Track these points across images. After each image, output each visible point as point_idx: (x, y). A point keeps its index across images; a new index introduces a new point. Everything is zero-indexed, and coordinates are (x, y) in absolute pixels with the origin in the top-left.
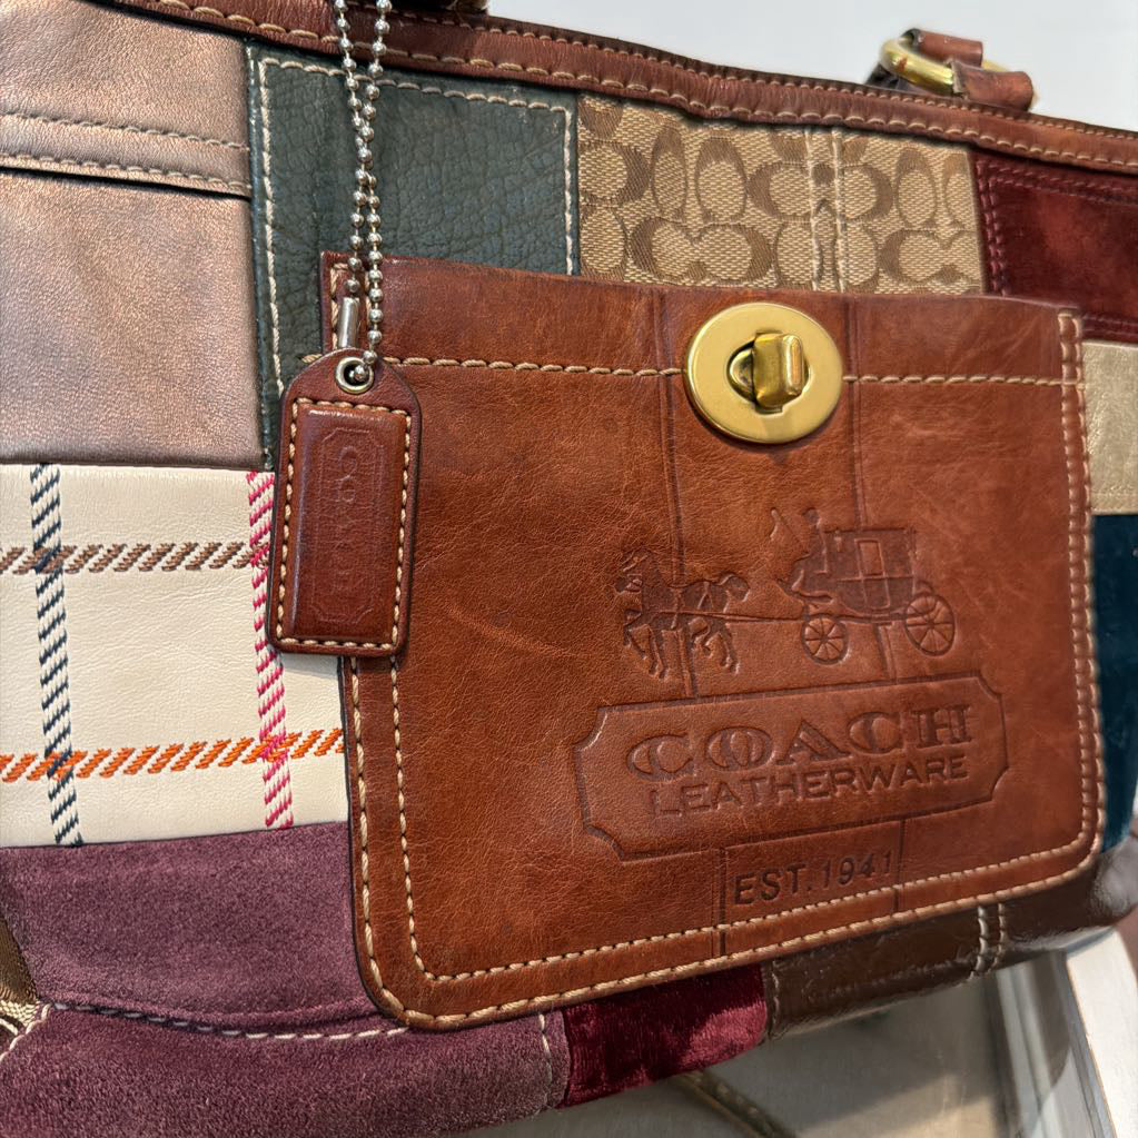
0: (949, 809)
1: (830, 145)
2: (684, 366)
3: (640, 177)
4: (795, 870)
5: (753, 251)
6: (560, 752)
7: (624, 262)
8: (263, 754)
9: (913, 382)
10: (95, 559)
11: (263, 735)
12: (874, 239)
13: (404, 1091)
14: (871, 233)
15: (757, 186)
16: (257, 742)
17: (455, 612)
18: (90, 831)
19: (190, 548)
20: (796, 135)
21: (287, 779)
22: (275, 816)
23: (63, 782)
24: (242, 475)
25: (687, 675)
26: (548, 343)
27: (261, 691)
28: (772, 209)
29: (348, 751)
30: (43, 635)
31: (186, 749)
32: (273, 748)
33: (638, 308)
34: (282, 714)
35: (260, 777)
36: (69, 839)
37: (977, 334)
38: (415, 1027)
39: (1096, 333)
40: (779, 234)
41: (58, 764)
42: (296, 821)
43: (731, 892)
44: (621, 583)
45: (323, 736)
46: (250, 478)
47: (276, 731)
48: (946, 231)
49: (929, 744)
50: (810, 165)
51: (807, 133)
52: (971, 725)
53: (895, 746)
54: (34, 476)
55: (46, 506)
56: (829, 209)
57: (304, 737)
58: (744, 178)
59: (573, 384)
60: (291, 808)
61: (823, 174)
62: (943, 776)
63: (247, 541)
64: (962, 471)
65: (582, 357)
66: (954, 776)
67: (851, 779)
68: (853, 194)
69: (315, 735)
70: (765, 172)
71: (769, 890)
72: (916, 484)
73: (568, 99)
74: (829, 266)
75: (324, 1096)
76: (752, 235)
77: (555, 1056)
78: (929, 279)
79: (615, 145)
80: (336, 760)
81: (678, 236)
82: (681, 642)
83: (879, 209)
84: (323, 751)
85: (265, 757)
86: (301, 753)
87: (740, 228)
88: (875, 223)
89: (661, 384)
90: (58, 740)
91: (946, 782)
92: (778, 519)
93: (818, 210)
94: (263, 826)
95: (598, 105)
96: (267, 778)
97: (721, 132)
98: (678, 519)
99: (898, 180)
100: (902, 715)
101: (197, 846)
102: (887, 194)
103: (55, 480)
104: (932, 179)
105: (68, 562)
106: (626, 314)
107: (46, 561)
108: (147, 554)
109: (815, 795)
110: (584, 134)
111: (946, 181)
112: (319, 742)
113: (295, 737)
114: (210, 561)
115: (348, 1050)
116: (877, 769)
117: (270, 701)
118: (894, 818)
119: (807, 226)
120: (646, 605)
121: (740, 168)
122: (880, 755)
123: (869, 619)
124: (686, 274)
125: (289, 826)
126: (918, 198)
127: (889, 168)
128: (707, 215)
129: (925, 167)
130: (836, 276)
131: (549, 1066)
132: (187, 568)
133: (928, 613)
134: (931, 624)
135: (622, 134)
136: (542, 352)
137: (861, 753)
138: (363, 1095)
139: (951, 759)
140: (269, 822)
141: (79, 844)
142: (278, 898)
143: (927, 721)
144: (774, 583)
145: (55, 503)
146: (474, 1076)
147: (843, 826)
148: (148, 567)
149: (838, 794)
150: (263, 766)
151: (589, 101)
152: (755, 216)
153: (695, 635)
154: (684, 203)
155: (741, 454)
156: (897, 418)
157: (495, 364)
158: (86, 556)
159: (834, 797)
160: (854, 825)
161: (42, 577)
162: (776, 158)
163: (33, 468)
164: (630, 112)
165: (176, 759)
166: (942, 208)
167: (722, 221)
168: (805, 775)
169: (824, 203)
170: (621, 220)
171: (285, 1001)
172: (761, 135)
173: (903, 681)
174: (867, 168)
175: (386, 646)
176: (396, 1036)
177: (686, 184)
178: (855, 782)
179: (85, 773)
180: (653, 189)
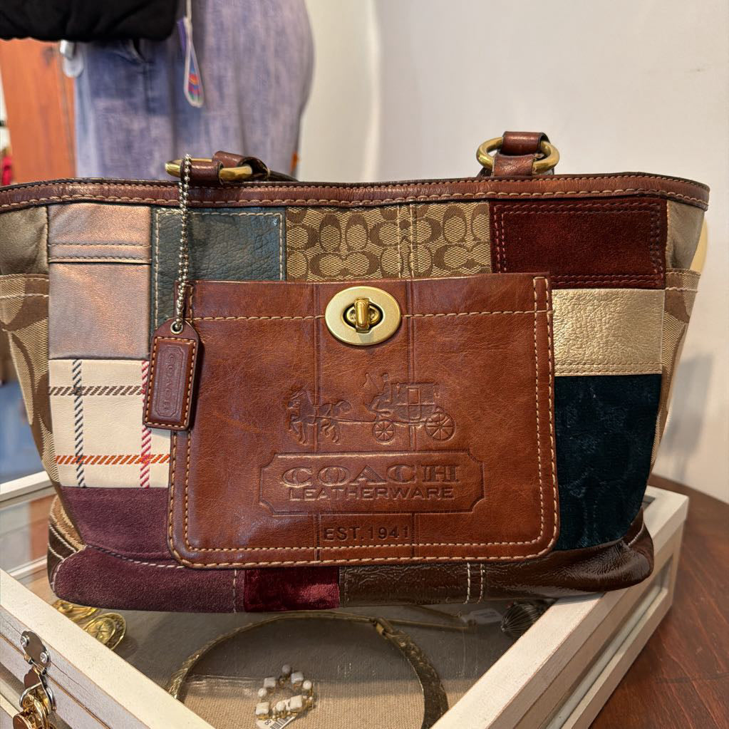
0: (442, 512)
1: (409, 211)
2: (324, 314)
3: (314, 238)
4: (354, 529)
5: (370, 261)
6: (255, 470)
7: (307, 273)
8: (141, 461)
9: (440, 316)
10: (91, 391)
11: (142, 454)
12: (430, 251)
13: (175, 589)
14: (429, 249)
15: (373, 235)
16: (140, 457)
17: (215, 413)
18: (88, 483)
19: (122, 388)
20: (393, 209)
21: (148, 470)
22: (143, 483)
23: (80, 466)
24: (140, 362)
25: (316, 443)
26: (263, 308)
27: (143, 439)
28: (380, 243)
29: (171, 462)
30: (76, 416)
31: (117, 457)
32: (145, 459)
33: (307, 291)
34: (149, 447)
35: (140, 468)
36: (82, 485)
37: (472, 293)
38: (186, 566)
39: (557, 285)
40: (383, 253)
41: (79, 459)
42: (151, 486)
43: (321, 534)
44: (289, 404)
45: (163, 456)
46: (143, 363)
47: (147, 453)
48: (470, 242)
49: (429, 480)
50: (398, 221)
51: (398, 207)
52: (457, 474)
53: (410, 480)
54: (74, 363)
55: (77, 374)
56: (407, 240)
57: (156, 456)
58: (367, 231)
59: (274, 323)
60: (149, 481)
61: (405, 225)
62: (437, 496)
63: (141, 385)
64: (465, 356)
65: (279, 313)
66: (443, 496)
67: (385, 492)
68: (422, 231)
69: (160, 456)
70: (377, 227)
71: (341, 535)
72: (441, 363)
73: (282, 210)
74: (406, 265)
75: (150, 585)
76: (370, 256)
77: (238, 586)
78: (460, 267)
79: (303, 226)
80: (166, 465)
81: (337, 259)
82: (316, 429)
83: (433, 237)
84: (162, 462)
85: (142, 462)
86: (154, 462)
87: (363, 253)
88: (430, 245)
89: (315, 322)
90: (79, 451)
91: (439, 499)
92: (368, 379)
93: (402, 241)
94: (139, 486)
95: (295, 211)
96: (142, 469)
97: (357, 212)
98: (319, 378)
99: (444, 223)
100: (416, 467)
101: (119, 491)
102: (437, 230)
103: (80, 365)
104: (464, 220)
105: (84, 392)
106: (301, 294)
107: (77, 392)
108: (108, 390)
109: (366, 497)
110: (289, 223)
111: (473, 218)
112: (161, 458)
113: (153, 456)
114: (128, 393)
115: (164, 571)
116: (399, 489)
117: (146, 443)
118: (408, 512)
119: (396, 249)
120: (301, 413)
121: (366, 227)
122: (401, 483)
123: (407, 423)
124: (339, 274)
125: (148, 487)
126: (455, 229)
127: (439, 218)
128: (349, 249)
129: (460, 214)
130: (410, 270)
131: (234, 590)
132: (121, 394)
133: (439, 421)
134: (441, 426)
135: (305, 221)
136: (260, 312)
137: (392, 482)
138: (162, 587)
139: (443, 489)
140: (142, 485)
141: (84, 487)
142: (142, 512)
143: (430, 471)
144: (362, 406)
145: (79, 372)
146: (202, 587)
147: (379, 512)
148: (108, 394)
149: (378, 498)
150: (141, 465)
151: (290, 210)
152: (372, 247)
153: (323, 426)
154: (340, 245)
155: (353, 350)
156: (432, 333)
157: (239, 318)
158: (89, 390)
159: (375, 499)
160: (385, 512)
161: (77, 396)
162: (383, 220)
163: (74, 361)
164: (310, 211)
165: (114, 460)
166: (469, 232)
167: (357, 250)
168: (363, 488)
169: (405, 238)
170: (305, 256)
171: (141, 549)
172: (377, 211)
173: (419, 451)
174: (427, 219)
175: (182, 427)
176: (180, 569)
177: (341, 237)
178: (387, 494)
179: (86, 463)
180: (320, 242)
